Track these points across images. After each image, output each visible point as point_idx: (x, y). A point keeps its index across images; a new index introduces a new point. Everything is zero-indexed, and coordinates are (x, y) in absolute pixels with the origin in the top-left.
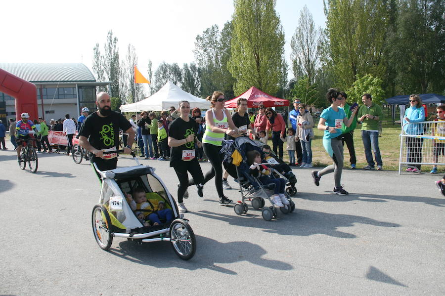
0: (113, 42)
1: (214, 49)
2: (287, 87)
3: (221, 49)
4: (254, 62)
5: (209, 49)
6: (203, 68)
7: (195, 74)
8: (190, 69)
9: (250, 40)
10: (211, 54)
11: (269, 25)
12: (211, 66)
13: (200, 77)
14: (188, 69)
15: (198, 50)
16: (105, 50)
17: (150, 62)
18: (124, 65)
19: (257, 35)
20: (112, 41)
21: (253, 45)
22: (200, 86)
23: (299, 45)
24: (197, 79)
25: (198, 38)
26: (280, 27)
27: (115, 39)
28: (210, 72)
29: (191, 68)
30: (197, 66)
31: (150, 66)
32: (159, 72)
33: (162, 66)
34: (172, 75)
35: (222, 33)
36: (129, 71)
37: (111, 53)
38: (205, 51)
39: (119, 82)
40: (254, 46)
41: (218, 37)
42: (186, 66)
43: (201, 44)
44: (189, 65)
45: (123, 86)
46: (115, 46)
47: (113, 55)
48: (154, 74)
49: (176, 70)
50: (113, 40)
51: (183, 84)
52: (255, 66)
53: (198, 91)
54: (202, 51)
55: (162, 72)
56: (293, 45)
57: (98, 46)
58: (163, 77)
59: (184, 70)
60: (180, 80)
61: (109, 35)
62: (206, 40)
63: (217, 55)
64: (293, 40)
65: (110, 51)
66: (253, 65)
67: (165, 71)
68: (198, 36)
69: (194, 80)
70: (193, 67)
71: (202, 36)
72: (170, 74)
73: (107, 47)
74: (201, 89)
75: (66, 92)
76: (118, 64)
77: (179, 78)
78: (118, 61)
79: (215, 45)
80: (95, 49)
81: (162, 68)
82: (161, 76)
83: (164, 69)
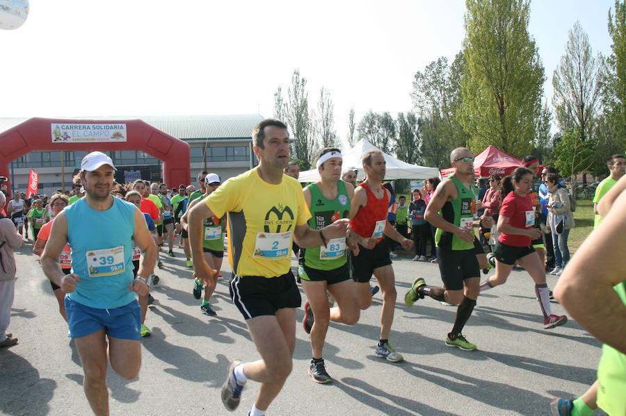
0: (300, 85)
1: (441, 91)
2: (550, 145)
3: (450, 90)
4: (496, 108)
5: (433, 92)
6: (426, 119)
7: (415, 128)
8: (407, 120)
9: (489, 77)
10: (436, 99)
11: (518, 54)
12: (436, 116)
13: (421, 131)
14: (404, 121)
15: (418, 93)
16: (290, 96)
17: (352, 111)
18: (315, 115)
19: (500, 70)
20: (300, 83)
21: (494, 84)
22: (420, 145)
23: (566, 82)
24: (417, 134)
25: (418, 76)
26: (535, 57)
27: (303, 80)
28: (435, 125)
29: (409, 119)
30: (417, 116)
31: (352, 117)
32: (364, 125)
33: (368, 117)
34: (381, 129)
35: (453, 68)
36: (321, 124)
37: (297, 100)
38: (428, 94)
39: (308, 139)
40: (496, 86)
41: (447, 73)
42: (401, 116)
43: (421, 85)
44: (405, 115)
45: (313, 144)
46: (303, 91)
47: (299, 102)
48: (356, 127)
49: (387, 122)
50: (301, 81)
51: (398, 141)
52: (498, 115)
53: (418, 152)
54: (423, 95)
55: (368, 125)
56: (555, 83)
57: (280, 90)
58: (369, 132)
59: (398, 122)
60: (393, 136)
61: (295, 76)
62: (430, 79)
63: (444, 101)
64: (556, 76)
65: (296, 97)
66: (494, 115)
67: (372, 123)
68: (418, 73)
69: (413, 136)
70: (411, 118)
71: (423, 72)
72: (379, 127)
73: (292, 92)
74: (423, 148)
75: (236, 152)
76: (306, 115)
77: (391, 134)
78: (307, 110)
79: (442, 85)
80: (276, 95)
81: (367, 119)
82: (367, 130)
83: (370, 120)
